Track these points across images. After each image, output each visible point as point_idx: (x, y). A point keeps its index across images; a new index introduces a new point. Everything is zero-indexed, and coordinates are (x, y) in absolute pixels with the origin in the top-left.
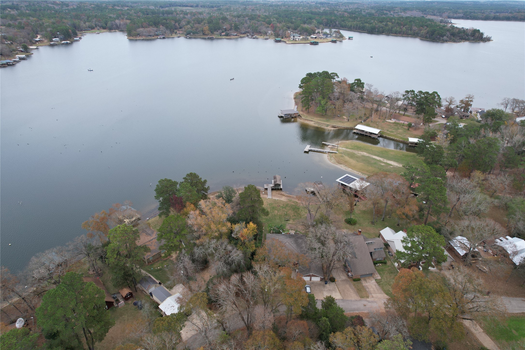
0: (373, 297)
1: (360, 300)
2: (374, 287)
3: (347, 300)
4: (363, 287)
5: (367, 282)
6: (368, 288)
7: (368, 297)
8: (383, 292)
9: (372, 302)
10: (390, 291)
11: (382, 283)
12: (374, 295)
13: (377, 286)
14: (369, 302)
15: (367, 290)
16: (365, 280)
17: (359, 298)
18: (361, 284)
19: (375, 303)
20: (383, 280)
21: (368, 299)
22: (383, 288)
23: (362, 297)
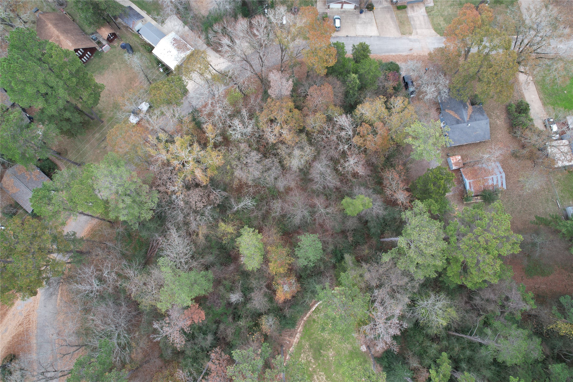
0: (417, 34)
1: (400, 38)
2: (422, 18)
3: (385, 38)
4: (408, 18)
5: (414, 10)
6: (414, 20)
7: (411, 34)
8: (431, 27)
9: (415, 41)
10: (440, 25)
11: (433, 12)
12: (419, 31)
13: (426, 18)
14: (411, 40)
15: (412, 23)
16: (412, 7)
17: (400, 35)
18: (406, 13)
19: (418, 43)
20: (436, 7)
21: (410, 37)
22: (432, 21)
23: (403, 34)
